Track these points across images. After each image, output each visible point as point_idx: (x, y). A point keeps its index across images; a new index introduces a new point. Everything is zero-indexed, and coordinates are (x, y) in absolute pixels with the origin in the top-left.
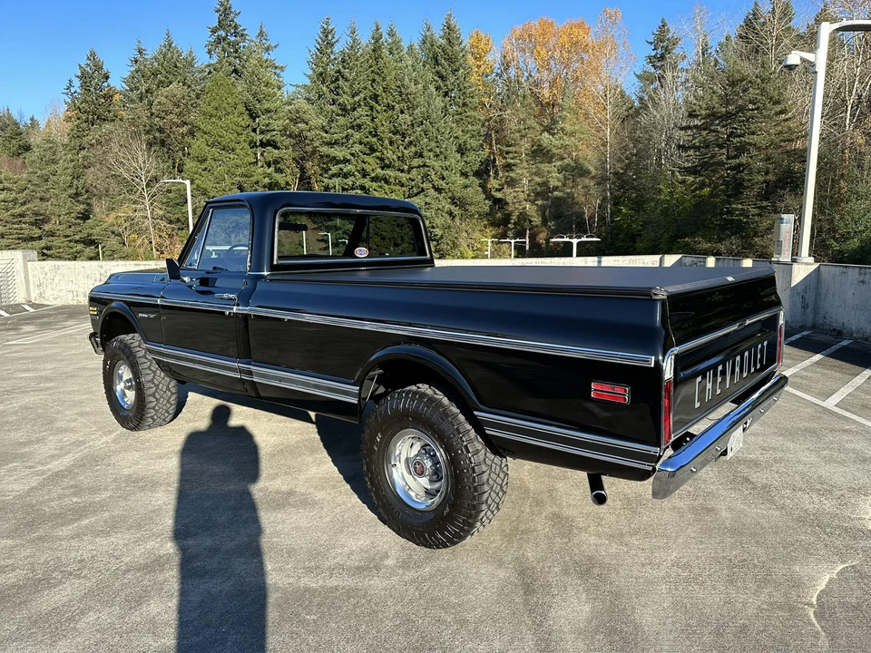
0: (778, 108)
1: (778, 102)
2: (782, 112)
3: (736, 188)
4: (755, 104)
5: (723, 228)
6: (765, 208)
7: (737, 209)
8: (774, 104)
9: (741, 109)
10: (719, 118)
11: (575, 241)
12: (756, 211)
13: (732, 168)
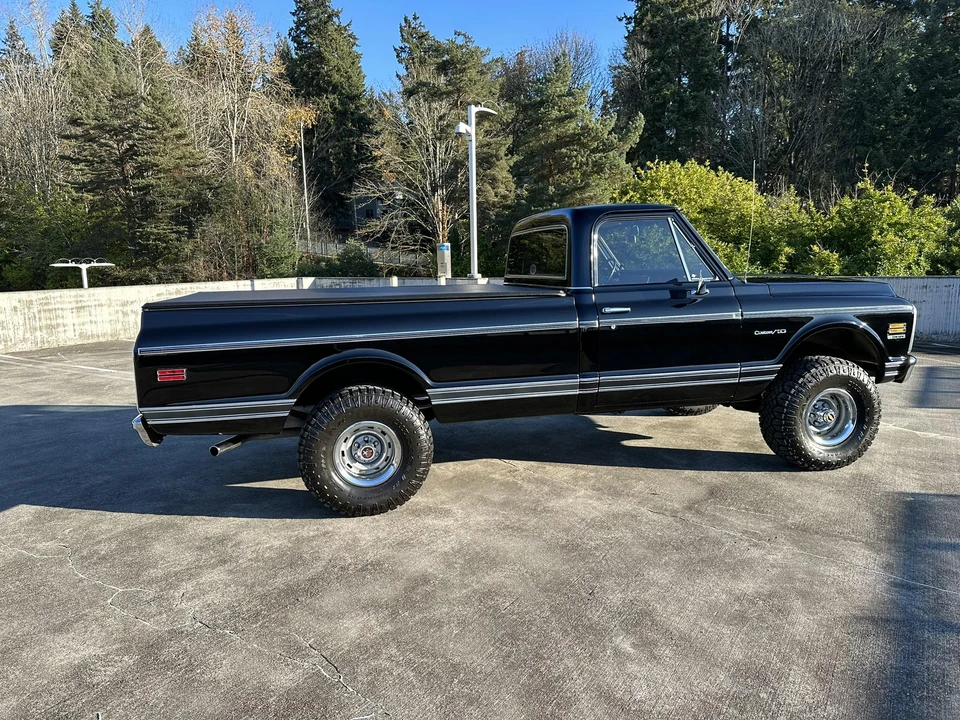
0: (178, 131)
1: (173, 126)
2: (180, 137)
3: (148, 211)
4: (153, 123)
5: (137, 254)
6: (181, 233)
7: (152, 233)
8: (172, 126)
9: (136, 125)
10: (108, 132)
11: (84, 267)
12: (174, 236)
13: (140, 189)
